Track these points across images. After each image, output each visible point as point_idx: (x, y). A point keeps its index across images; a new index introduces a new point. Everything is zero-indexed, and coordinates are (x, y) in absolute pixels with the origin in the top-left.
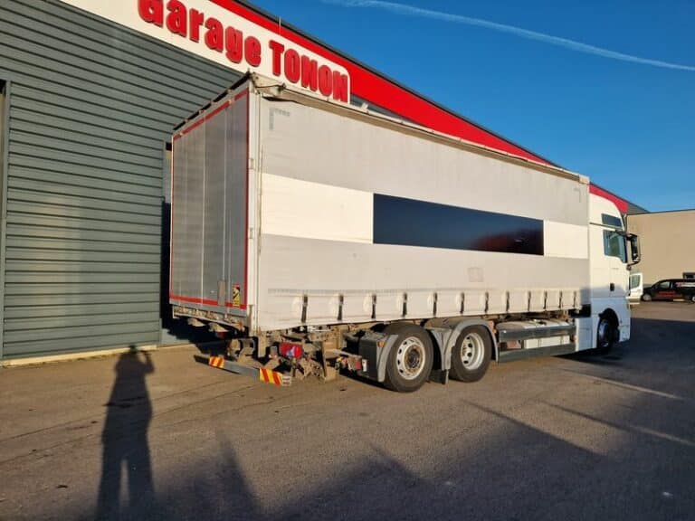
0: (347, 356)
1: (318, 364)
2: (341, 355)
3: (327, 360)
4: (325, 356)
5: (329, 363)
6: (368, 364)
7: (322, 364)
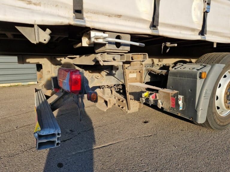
0: (157, 91)
1: (122, 97)
2: (148, 89)
3: (130, 94)
4: (128, 90)
5: (132, 97)
6: (185, 101)
7: (126, 97)
